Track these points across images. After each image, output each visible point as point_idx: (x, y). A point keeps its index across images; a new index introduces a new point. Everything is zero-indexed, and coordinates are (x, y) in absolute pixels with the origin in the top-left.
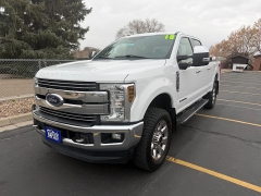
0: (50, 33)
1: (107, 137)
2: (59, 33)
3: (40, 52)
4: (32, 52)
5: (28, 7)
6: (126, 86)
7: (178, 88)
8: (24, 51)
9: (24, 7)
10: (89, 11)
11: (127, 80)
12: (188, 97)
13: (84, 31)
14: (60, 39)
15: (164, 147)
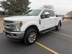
0: (20, 9)
1: (15, 35)
2: (22, 9)
3: (17, 14)
4: (15, 14)
5: (15, 2)
6: (19, 22)
7: (40, 24)
8: (13, 13)
9: (13, 2)
10: (30, 3)
11: (20, 21)
12: (45, 26)
13: (29, 8)
14: (22, 10)
15: (34, 39)
